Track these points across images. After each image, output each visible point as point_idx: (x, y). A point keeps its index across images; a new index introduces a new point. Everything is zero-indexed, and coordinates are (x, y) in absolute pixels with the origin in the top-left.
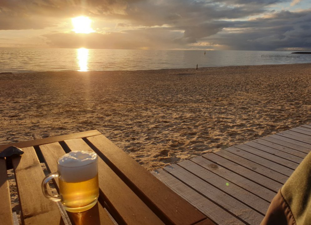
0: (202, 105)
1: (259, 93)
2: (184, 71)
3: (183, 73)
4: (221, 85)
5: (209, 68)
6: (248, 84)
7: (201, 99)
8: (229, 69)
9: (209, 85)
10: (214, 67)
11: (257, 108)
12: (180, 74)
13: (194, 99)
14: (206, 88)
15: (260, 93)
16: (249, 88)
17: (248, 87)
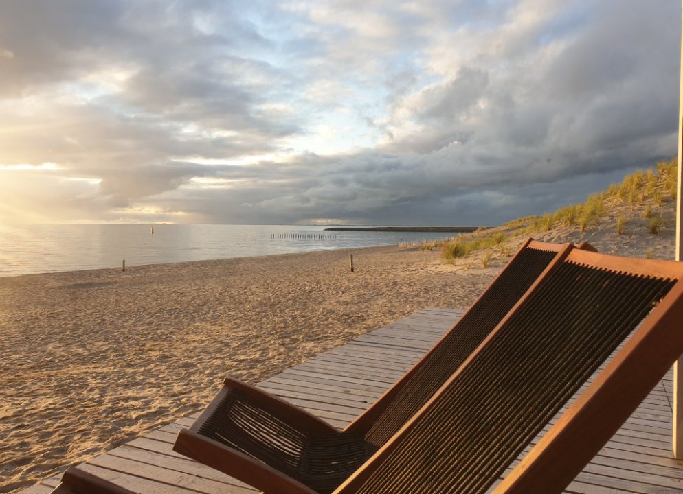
0: (97, 368)
1: (236, 323)
2: (90, 276)
3: (87, 281)
4: (164, 310)
5: (154, 266)
6: (221, 304)
7: (103, 352)
8: (198, 267)
9: (137, 313)
10: (164, 265)
11: (215, 360)
12: (76, 286)
13: (87, 353)
14: (127, 321)
15: (238, 321)
16: (222, 312)
17: (220, 310)
